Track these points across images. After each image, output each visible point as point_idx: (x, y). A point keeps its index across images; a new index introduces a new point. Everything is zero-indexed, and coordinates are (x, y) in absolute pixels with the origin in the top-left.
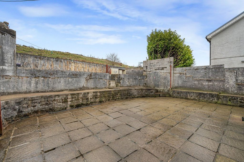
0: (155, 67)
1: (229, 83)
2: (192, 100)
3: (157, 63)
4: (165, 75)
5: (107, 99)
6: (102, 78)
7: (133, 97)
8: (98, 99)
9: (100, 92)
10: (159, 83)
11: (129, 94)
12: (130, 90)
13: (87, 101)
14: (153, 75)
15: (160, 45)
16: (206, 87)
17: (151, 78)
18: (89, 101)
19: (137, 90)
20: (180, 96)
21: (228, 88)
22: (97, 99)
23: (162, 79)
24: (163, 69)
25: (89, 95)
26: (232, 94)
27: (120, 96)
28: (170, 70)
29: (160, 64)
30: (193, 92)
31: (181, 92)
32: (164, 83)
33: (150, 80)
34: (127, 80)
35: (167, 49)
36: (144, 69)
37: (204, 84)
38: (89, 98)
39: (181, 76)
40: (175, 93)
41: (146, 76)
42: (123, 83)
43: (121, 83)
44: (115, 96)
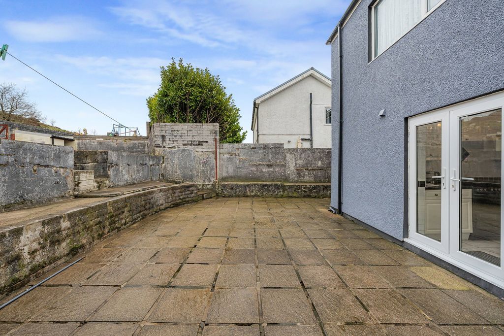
0: (183, 139)
1: (289, 168)
2: (253, 196)
3: (189, 132)
4: (205, 156)
5: (95, 235)
6: (47, 162)
7: (156, 212)
8: (64, 244)
9: (70, 216)
10: (192, 172)
11: (148, 205)
12: (150, 193)
13: (14, 270)
14: (181, 155)
15: (193, 95)
16: (267, 175)
17: (176, 162)
18: (24, 266)
19: (165, 191)
20: (236, 193)
21: (289, 174)
22: (59, 244)
23: (200, 164)
24: (200, 144)
25: (22, 238)
26: (292, 182)
27: (129, 214)
28: (214, 147)
29: (194, 134)
30: (255, 185)
31: (237, 186)
32: (204, 172)
33: (172, 167)
34: (124, 169)
35: (204, 107)
36: (158, 142)
37: (264, 170)
38: (26, 254)
39: (233, 158)
40: (226, 190)
41: (163, 157)
42: (116, 175)
43: (112, 177)
44: (117, 219)
